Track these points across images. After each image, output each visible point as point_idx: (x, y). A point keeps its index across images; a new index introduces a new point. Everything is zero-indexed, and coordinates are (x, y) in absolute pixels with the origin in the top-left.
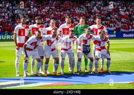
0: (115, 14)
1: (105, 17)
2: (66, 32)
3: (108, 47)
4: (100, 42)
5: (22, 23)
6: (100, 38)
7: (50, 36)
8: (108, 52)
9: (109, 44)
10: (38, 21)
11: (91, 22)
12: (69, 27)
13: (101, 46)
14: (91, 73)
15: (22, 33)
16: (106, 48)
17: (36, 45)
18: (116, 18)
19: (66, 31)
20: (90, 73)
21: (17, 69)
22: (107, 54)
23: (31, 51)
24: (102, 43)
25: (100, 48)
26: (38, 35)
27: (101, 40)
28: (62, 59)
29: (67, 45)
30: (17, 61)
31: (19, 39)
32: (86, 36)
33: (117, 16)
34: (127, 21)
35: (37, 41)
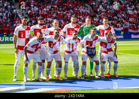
1: (111, 16)
3: (115, 49)
5: (22, 24)
9: (116, 46)
10: (41, 21)
11: (97, 22)
15: (22, 35)
16: (113, 50)
18: (124, 18)
19: (71, 31)
22: (114, 56)
23: (32, 54)
24: (108, 44)
25: (107, 51)
28: (65, 62)
30: (16, 65)
33: (125, 15)
34: (136, 20)
35: (39, 42)
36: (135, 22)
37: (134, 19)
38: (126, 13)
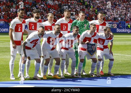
0: (42, 4)
2: (65, 28)
3: (111, 46)
4: (104, 41)
5: (18, 17)
6: (104, 35)
7: (52, 32)
8: (111, 52)
10: (37, 14)
12: (68, 23)
13: (104, 45)
14: (94, 76)
15: (19, 29)
16: (108, 47)
17: (37, 43)
18: (43, 9)
19: (64, 26)
20: (92, 76)
21: (12, 71)
22: (110, 54)
23: (29, 50)
25: (103, 47)
26: (42, 31)
27: (105, 38)
28: (62, 59)
29: (69, 43)
30: (13, 62)
31: (15, 36)
32: (91, 33)
33: (44, 6)
34: (57, 12)
35: (39, 38)
36: (56, 14)
37: (55, 11)
38: (46, 4)
